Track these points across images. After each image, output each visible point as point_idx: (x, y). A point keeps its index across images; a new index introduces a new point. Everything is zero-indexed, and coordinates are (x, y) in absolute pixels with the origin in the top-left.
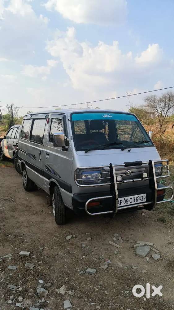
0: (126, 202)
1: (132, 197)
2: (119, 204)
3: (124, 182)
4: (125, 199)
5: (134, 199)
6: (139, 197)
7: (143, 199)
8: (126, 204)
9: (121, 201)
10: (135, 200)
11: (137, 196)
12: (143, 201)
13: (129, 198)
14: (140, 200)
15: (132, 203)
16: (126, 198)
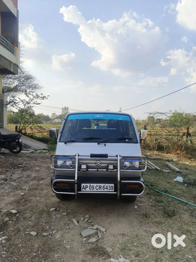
0: (92, 188)
1: (99, 185)
2: (84, 188)
3: (88, 170)
4: (90, 185)
5: (100, 187)
6: (106, 186)
7: (111, 189)
8: (92, 190)
9: (87, 187)
10: (102, 188)
11: (104, 185)
12: (111, 190)
13: (95, 185)
14: (107, 189)
15: (98, 190)
16: (92, 185)
